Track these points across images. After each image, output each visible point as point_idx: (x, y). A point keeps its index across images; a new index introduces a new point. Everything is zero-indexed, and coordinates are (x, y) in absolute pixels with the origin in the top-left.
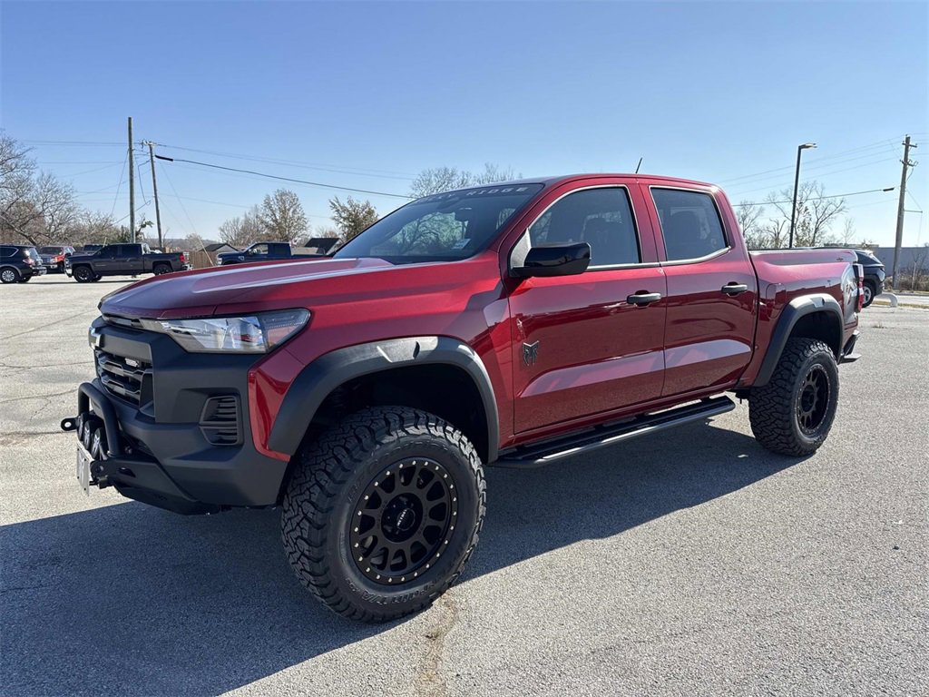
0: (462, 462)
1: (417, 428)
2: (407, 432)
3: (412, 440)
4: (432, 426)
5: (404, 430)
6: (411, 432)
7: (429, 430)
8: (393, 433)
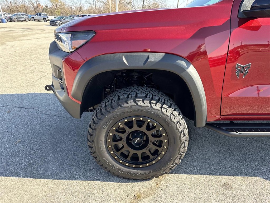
0: (171, 125)
1: (143, 102)
2: (137, 104)
3: (140, 108)
4: (153, 103)
5: (135, 102)
6: (139, 104)
7: (151, 105)
8: (129, 102)
